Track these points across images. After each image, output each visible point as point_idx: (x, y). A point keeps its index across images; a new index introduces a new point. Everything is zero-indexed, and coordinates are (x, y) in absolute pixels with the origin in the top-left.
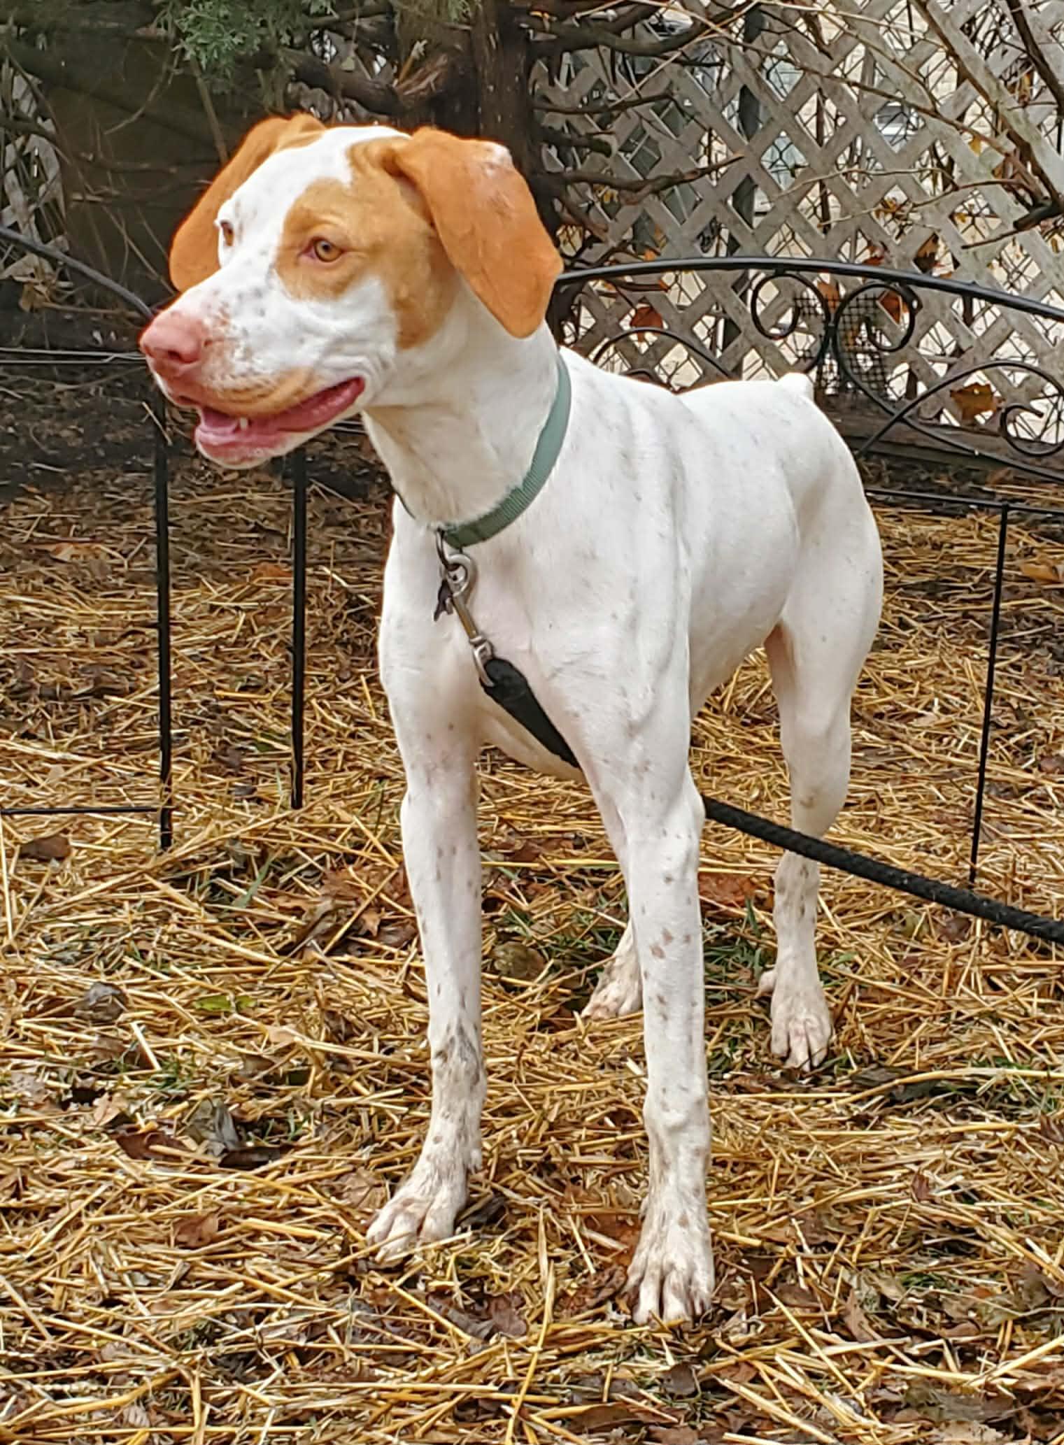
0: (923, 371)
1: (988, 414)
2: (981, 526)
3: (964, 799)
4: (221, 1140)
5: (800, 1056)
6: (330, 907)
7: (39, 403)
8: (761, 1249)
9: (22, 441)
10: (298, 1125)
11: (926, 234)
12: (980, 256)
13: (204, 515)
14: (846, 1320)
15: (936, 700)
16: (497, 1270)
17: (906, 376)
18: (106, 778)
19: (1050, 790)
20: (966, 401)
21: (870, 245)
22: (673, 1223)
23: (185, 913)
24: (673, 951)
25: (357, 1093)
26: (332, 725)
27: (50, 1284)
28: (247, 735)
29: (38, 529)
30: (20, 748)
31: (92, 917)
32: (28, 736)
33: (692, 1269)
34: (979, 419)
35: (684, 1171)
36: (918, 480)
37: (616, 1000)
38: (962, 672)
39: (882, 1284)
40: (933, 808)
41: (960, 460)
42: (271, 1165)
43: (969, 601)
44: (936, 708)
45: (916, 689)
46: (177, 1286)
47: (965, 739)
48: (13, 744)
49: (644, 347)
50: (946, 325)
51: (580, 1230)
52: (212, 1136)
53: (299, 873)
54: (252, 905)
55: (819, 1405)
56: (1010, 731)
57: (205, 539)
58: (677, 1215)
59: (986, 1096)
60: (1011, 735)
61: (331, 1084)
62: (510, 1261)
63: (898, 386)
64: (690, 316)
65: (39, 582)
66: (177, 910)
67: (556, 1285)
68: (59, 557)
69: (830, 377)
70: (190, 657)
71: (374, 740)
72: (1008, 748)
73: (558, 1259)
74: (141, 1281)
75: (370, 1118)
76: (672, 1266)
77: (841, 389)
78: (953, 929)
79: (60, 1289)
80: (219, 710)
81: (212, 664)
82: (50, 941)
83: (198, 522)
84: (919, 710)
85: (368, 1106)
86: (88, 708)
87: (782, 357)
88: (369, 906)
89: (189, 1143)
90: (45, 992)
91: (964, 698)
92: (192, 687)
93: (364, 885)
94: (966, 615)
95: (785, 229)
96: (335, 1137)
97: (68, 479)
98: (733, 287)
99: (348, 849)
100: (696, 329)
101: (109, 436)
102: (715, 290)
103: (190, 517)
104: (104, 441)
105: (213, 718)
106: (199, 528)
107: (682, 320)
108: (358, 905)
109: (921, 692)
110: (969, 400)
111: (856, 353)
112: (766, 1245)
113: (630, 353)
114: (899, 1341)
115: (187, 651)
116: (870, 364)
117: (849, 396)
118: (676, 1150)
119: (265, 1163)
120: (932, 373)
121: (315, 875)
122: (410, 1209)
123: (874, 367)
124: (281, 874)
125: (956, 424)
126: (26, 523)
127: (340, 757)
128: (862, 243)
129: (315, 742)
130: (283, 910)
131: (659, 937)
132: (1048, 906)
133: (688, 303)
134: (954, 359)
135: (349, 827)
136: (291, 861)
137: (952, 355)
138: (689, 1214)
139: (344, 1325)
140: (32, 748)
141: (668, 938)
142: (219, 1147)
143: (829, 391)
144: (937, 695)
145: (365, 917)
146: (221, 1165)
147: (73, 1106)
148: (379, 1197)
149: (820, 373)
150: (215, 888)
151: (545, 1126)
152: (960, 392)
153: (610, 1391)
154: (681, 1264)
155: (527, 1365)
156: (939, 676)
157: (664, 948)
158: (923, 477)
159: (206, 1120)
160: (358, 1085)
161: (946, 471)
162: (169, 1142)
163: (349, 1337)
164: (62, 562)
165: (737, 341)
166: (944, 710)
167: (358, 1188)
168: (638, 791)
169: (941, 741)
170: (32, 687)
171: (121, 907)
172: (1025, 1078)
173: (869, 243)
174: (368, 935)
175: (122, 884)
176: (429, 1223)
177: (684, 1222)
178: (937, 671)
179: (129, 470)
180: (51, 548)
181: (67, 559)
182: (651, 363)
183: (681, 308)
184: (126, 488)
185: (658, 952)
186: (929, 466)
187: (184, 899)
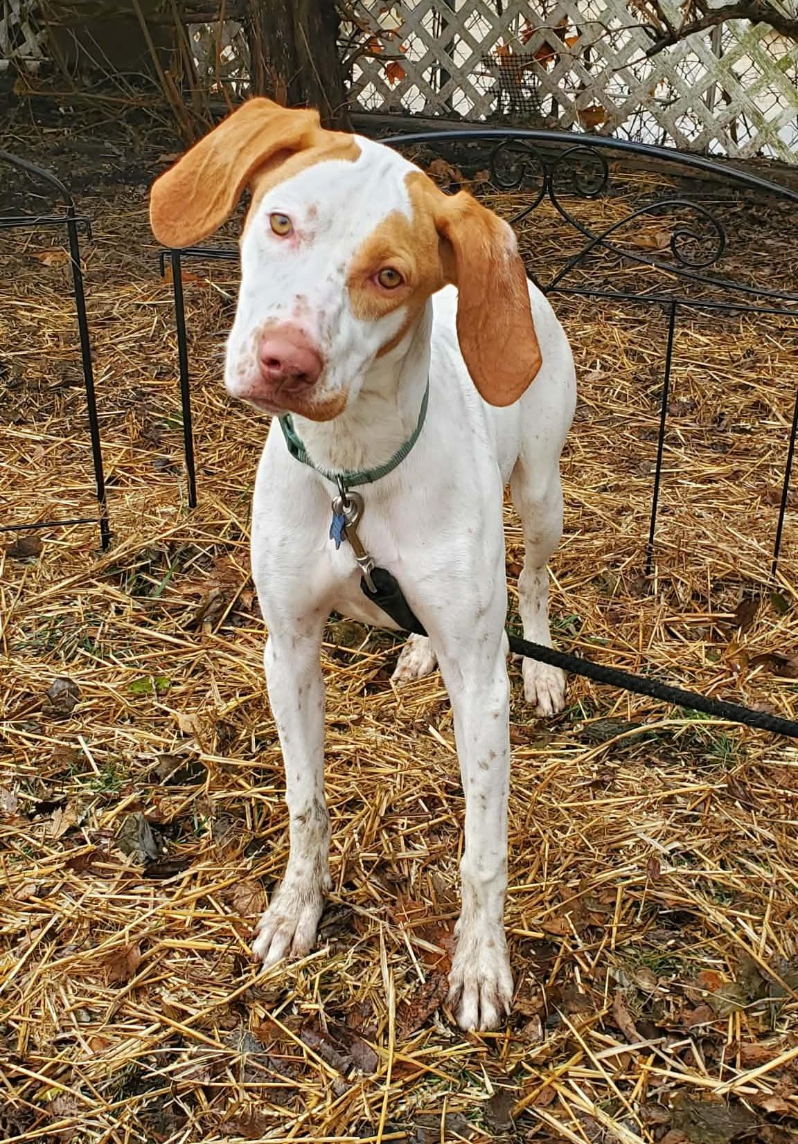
0: (562, 97)
1: (601, 125)
2: (605, 206)
3: (625, 443)
4: (143, 848)
5: (546, 705)
6: (218, 593)
7: (33, 144)
8: (544, 939)
9: (22, 177)
10: (200, 823)
11: (561, 15)
12: (595, 28)
13: (133, 224)
14: (616, 1016)
15: (598, 361)
16: (351, 980)
17: (551, 100)
18: (72, 452)
19: (678, 432)
20: (589, 117)
21: (527, 21)
22: (484, 945)
23: (119, 603)
24: (495, 765)
25: (242, 787)
26: (216, 406)
27: (17, 1022)
28: (161, 416)
29: (32, 242)
30: (15, 434)
31: (56, 609)
32: (20, 423)
33: (497, 978)
34: (598, 128)
35: (491, 909)
36: (563, 171)
37: (417, 663)
38: (612, 338)
39: (638, 979)
40: (605, 451)
41: (587, 158)
42: (181, 875)
43: (606, 268)
44: (599, 366)
45: (584, 352)
46: (112, 1021)
47: (618, 390)
48: (9, 430)
49: (393, 88)
50: (575, 71)
51: (410, 941)
52: (137, 845)
53: (197, 560)
54: (165, 593)
55: (606, 1128)
56: (647, 383)
57: (134, 242)
58: (486, 940)
59: (679, 739)
60: (648, 387)
61: (222, 782)
62: (359, 971)
63: (547, 107)
64: (418, 67)
65: (31, 286)
66: (113, 601)
67: (397, 996)
68: (44, 263)
69: (506, 103)
70: (124, 351)
71: (244, 418)
72: (647, 396)
73: (396, 965)
74: (85, 1017)
75: (252, 808)
76: (484, 978)
77: (512, 110)
78: (639, 585)
79: (24, 1025)
80: (144, 394)
81: (138, 356)
82: (28, 630)
83: (130, 230)
84: (587, 368)
85: (249, 799)
86: (59, 395)
87: (477, 92)
88: (245, 586)
89: (121, 855)
90: (22, 690)
91: (615, 357)
92: (126, 374)
93: (241, 569)
94: (606, 283)
95: (475, 13)
96: (226, 843)
97: (50, 203)
98: (445, 49)
99: (227, 540)
100: (424, 76)
101: (74, 172)
102: (434, 51)
103: (125, 227)
104: (71, 175)
105: (141, 401)
106: (131, 234)
107: (415, 70)
108: (238, 586)
109: (588, 353)
110: (590, 116)
111: (520, 88)
112: (548, 937)
113: (384, 91)
114: (658, 1041)
115: (121, 347)
116: (529, 95)
117: (517, 115)
118: (486, 895)
119: (176, 873)
120: (567, 100)
121: (208, 562)
122: (282, 927)
123: (532, 97)
124: (185, 561)
125: (583, 131)
126: (24, 238)
127: (222, 430)
128: (522, 20)
129: (206, 420)
130: (186, 597)
131: (486, 757)
132: (703, 567)
133: (418, 59)
134: (580, 91)
135: (230, 521)
136: (190, 551)
137: (579, 88)
138: (494, 938)
139: (239, 1063)
140: (24, 433)
141: (493, 755)
142: (142, 855)
143: (506, 112)
144: (597, 356)
145: (242, 596)
146: (144, 876)
147: (38, 817)
148: (261, 903)
149: (499, 101)
150: (140, 580)
151: (378, 820)
152: (585, 111)
153: (446, 1128)
154: (490, 975)
155: (381, 1100)
156: (600, 341)
157: (489, 764)
158: (566, 169)
159: (133, 833)
160: (242, 782)
161: (579, 165)
162: (106, 858)
163: (243, 1075)
164: (46, 266)
165: (449, 82)
166: (603, 367)
167: (245, 896)
168: (479, 655)
169: (603, 390)
170: (24, 382)
171: (75, 599)
172: (705, 725)
173: (526, 20)
174: (245, 610)
175: (75, 582)
176: (298, 937)
177: (492, 945)
178: (597, 337)
179: (86, 194)
180: (40, 256)
181: (49, 264)
182: (398, 97)
183: (414, 62)
184: (84, 208)
185: (485, 766)
186: (570, 162)
187: (117, 593)
